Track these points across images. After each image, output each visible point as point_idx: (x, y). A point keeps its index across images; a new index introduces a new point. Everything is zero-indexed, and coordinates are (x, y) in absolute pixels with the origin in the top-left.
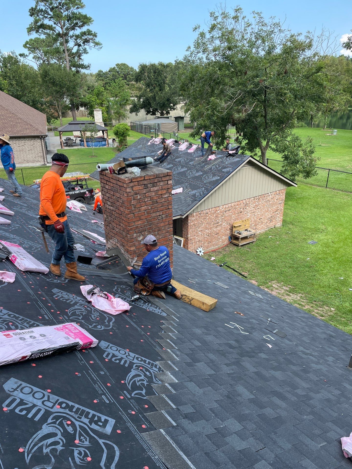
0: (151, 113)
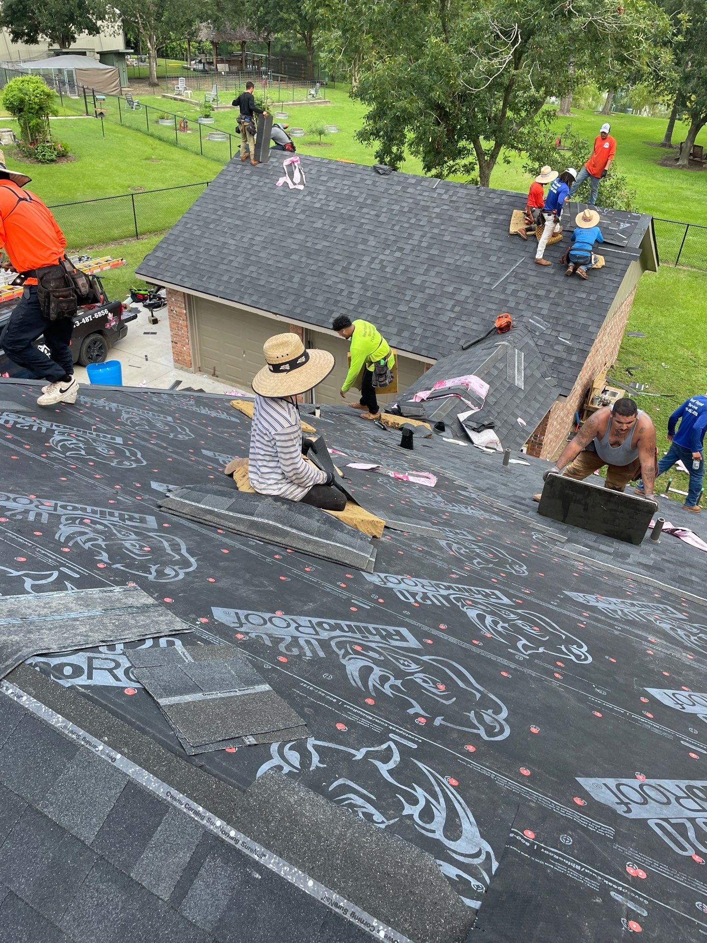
0: (26, 38)
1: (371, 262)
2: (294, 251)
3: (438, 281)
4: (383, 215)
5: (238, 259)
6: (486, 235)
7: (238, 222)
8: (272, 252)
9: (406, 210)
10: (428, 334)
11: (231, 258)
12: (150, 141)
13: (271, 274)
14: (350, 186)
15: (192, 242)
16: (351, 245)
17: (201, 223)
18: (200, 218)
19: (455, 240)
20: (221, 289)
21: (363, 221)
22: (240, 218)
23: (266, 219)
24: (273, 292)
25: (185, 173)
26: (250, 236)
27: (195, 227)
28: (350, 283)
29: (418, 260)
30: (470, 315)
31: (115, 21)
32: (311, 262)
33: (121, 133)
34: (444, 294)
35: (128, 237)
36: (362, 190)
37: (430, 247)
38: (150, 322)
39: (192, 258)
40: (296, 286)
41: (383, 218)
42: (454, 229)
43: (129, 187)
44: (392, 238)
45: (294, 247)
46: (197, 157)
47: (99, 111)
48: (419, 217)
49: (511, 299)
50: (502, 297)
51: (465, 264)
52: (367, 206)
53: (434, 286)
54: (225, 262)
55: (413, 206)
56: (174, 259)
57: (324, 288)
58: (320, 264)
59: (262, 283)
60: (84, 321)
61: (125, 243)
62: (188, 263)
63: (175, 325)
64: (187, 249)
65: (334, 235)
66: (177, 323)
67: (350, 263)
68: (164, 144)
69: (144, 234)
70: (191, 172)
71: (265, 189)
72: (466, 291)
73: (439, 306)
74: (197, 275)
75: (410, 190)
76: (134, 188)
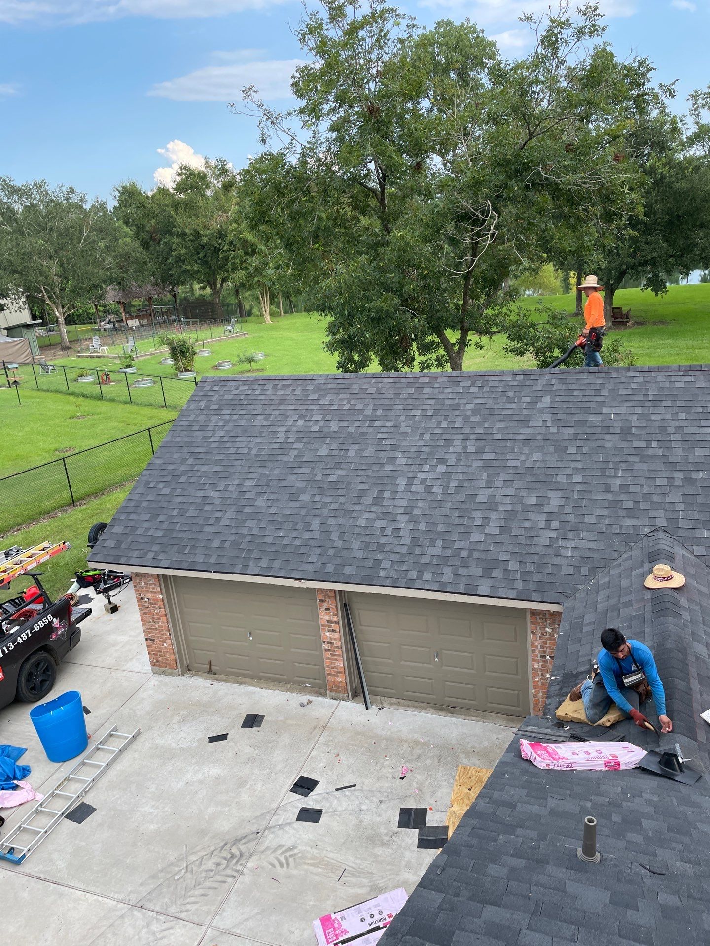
1: (409, 484)
2: (302, 490)
3: (511, 492)
4: (403, 424)
5: (228, 515)
6: (549, 424)
7: (216, 468)
8: (272, 497)
9: (430, 413)
10: (530, 568)
11: (219, 515)
12: (73, 399)
13: (278, 525)
14: (349, 400)
15: (160, 504)
16: (374, 467)
17: (168, 479)
18: (165, 473)
19: (510, 436)
20: (213, 560)
21: (380, 436)
22: (218, 462)
23: (253, 457)
24: (288, 550)
25: (116, 424)
26: (237, 482)
27: (161, 485)
28: (390, 517)
29: (471, 470)
30: (576, 530)
31: (19, 298)
32: (329, 499)
33: (39, 398)
34: (526, 507)
35: (62, 507)
36: (367, 401)
37: (480, 451)
38: (108, 611)
39: (165, 526)
40: (317, 535)
41: (405, 428)
42: (503, 424)
43: (56, 450)
44: (426, 449)
45: (299, 484)
46: (127, 406)
47: (12, 380)
48: (450, 418)
49: (622, 497)
50: (610, 497)
51: (538, 464)
52: (378, 417)
53: (508, 500)
54: (211, 522)
55: (438, 407)
56: (139, 531)
57: (357, 530)
58: (342, 500)
59: (269, 540)
60: (20, 640)
61: (60, 514)
62: (160, 533)
63: (149, 617)
64: (155, 516)
65: (349, 460)
66: (150, 614)
67: (382, 491)
68: (88, 400)
69: (82, 499)
70: (123, 421)
71: (243, 423)
72: (555, 499)
73: (527, 524)
74: (176, 547)
75: (426, 390)
76: (62, 451)
